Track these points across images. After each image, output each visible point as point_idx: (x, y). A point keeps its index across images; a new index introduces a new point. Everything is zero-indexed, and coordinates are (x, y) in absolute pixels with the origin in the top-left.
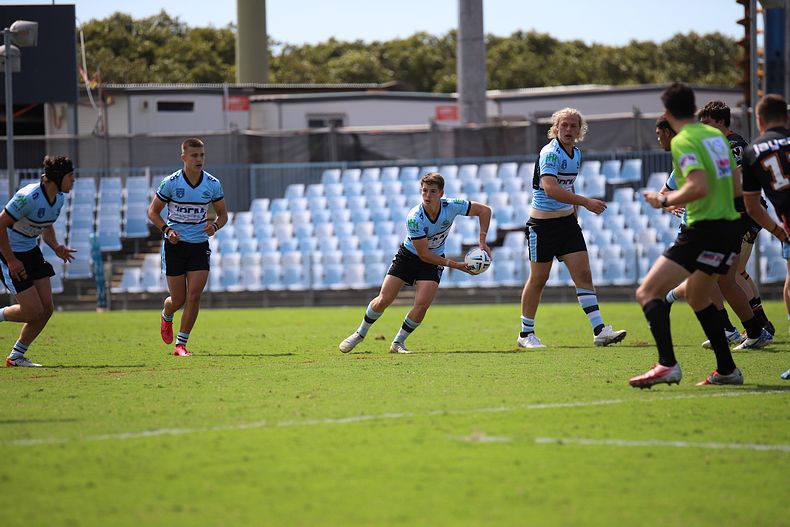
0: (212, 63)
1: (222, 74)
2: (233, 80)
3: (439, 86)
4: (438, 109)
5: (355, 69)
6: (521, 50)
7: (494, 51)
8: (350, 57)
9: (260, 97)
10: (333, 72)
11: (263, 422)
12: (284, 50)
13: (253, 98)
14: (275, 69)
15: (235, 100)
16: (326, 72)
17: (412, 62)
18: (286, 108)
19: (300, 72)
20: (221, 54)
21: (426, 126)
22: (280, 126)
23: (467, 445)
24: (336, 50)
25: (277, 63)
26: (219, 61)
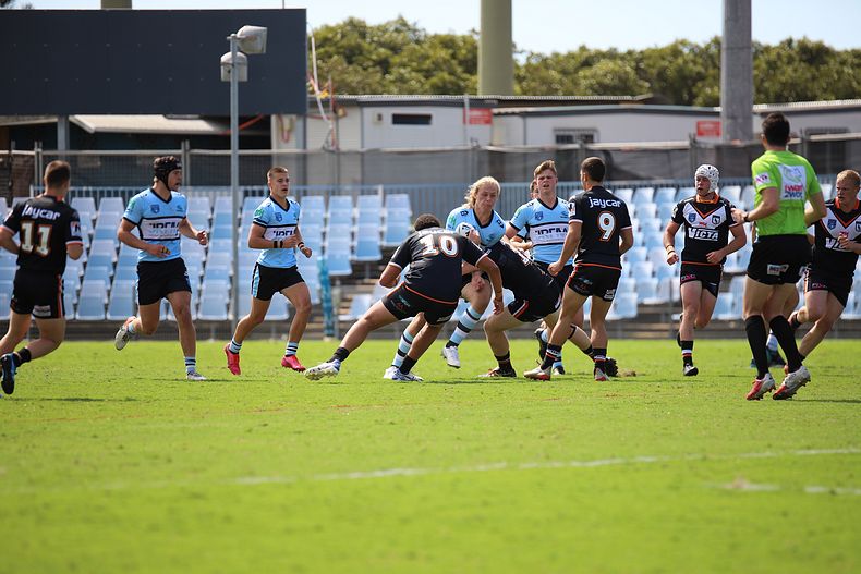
0: (452, 73)
1: (462, 84)
2: (475, 91)
3: (700, 100)
4: (698, 124)
5: (608, 80)
6: (790, 60)
7: (762, 61)
8: (602, 67)
9: (503, 110)
10: (584, 83)
11: (504, 464)
12: (528, 58)
13: (496, 111)
14: (520, 79)
15: (476, 113)
16: (576, 83)
17: (670, 73)
18: (531, 121)
19: (544, 81)
20: (461, 63)
21: (686, 143)
22: (525, 143)
23: (729, 494)
24: (587, 60)
25: (522, 73)
26: (459, 70)
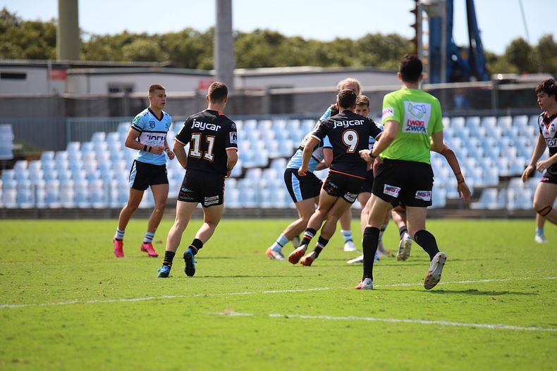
0: (40, 46)
1: (47, 54)
2: (55, 58)
3: (201, 65)
4: (201, 82)
5: (142, 52)
6: (259, 42)
7: (241, 43)
8: (138, 44)
9: (75, 71)
10: (126, 54)
11: (76, 301)
12: (91, 38)
13: (69, 71)
14: (85, 52)
15: (56, 73)
16: (121, 53)
17: (182, 48)
18: (94, 79)
19: (102, 53)
20: (46, 40)
21: (191, 94)
22: (89, 90)
23: (222, 318)
24: (128, 39)
25: (86, 47)
26: (45, 44)
